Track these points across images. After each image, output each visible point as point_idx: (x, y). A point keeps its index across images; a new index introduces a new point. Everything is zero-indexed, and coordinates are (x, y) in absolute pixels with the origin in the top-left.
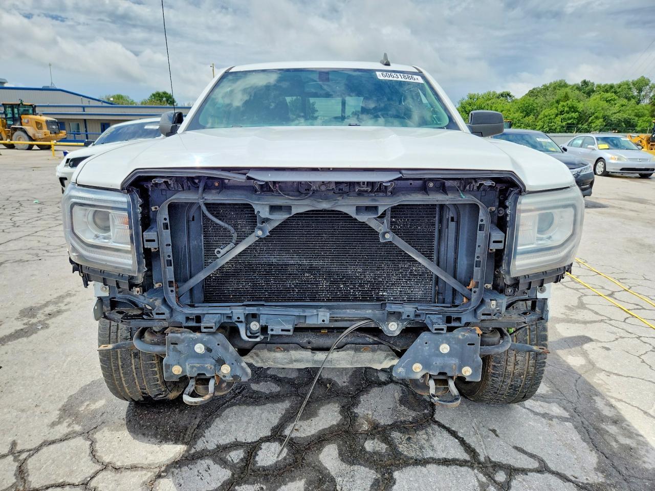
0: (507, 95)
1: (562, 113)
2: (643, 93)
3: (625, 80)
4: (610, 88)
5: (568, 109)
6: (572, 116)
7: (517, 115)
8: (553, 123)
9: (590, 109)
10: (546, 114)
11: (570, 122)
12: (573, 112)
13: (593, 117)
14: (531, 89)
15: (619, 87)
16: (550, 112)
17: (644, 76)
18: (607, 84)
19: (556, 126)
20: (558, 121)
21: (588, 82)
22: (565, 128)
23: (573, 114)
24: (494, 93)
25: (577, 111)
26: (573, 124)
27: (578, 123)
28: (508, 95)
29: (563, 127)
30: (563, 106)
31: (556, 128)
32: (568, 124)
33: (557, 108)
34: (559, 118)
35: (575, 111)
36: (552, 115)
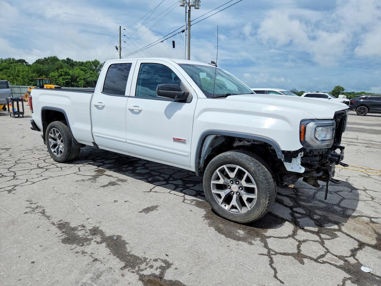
0: (22, 61)
1: (61, 75)
2: (98, 68)
3: (88, 60)
4: (82, 64)
5: (64, 73)
6: (67, 77)
7: (34, 75)
8: (58, 81)
9: (76, 74)
10: (53, 75)
11: (67, 80)
12: (67, 75)
13: (79, 78)
14: (37, 59)
15: (86, 64)
16: (54, 74)
17: (97, 60)
18: (80, 62)
19: (60, 83)
20: (60, 80)
21: (70, 59)
22: (65, 84)
23: (68, 76)
24: (13, 59)
25: (70, 75)
26: (69, 82)
27: (71, 82)
28: (24, 61)
29: (64, 83)
30: (61, 72)
31: (60, 84)
32: (66, 82)
33: (58, 72)
34: (61, 78)
35: (69, 75)
36: (56, 76)
